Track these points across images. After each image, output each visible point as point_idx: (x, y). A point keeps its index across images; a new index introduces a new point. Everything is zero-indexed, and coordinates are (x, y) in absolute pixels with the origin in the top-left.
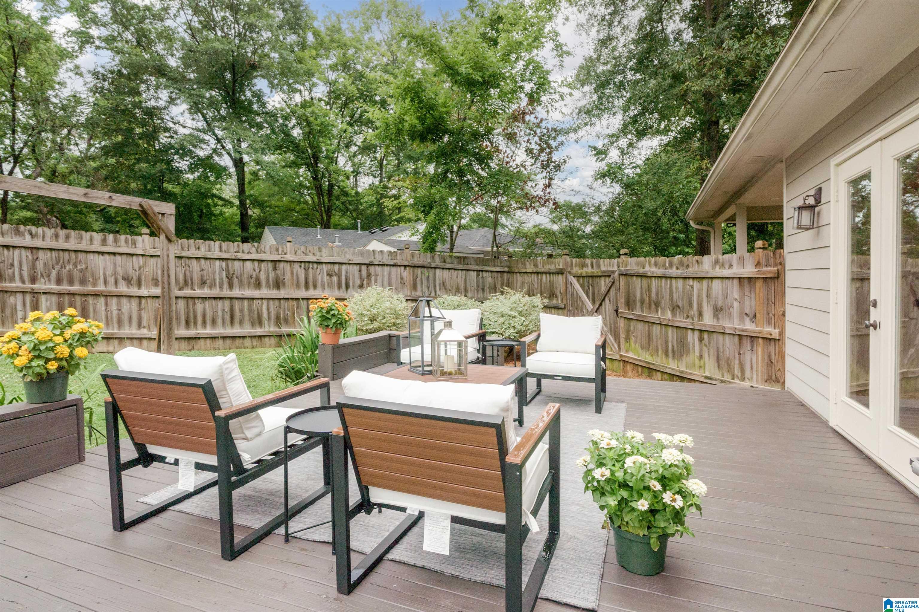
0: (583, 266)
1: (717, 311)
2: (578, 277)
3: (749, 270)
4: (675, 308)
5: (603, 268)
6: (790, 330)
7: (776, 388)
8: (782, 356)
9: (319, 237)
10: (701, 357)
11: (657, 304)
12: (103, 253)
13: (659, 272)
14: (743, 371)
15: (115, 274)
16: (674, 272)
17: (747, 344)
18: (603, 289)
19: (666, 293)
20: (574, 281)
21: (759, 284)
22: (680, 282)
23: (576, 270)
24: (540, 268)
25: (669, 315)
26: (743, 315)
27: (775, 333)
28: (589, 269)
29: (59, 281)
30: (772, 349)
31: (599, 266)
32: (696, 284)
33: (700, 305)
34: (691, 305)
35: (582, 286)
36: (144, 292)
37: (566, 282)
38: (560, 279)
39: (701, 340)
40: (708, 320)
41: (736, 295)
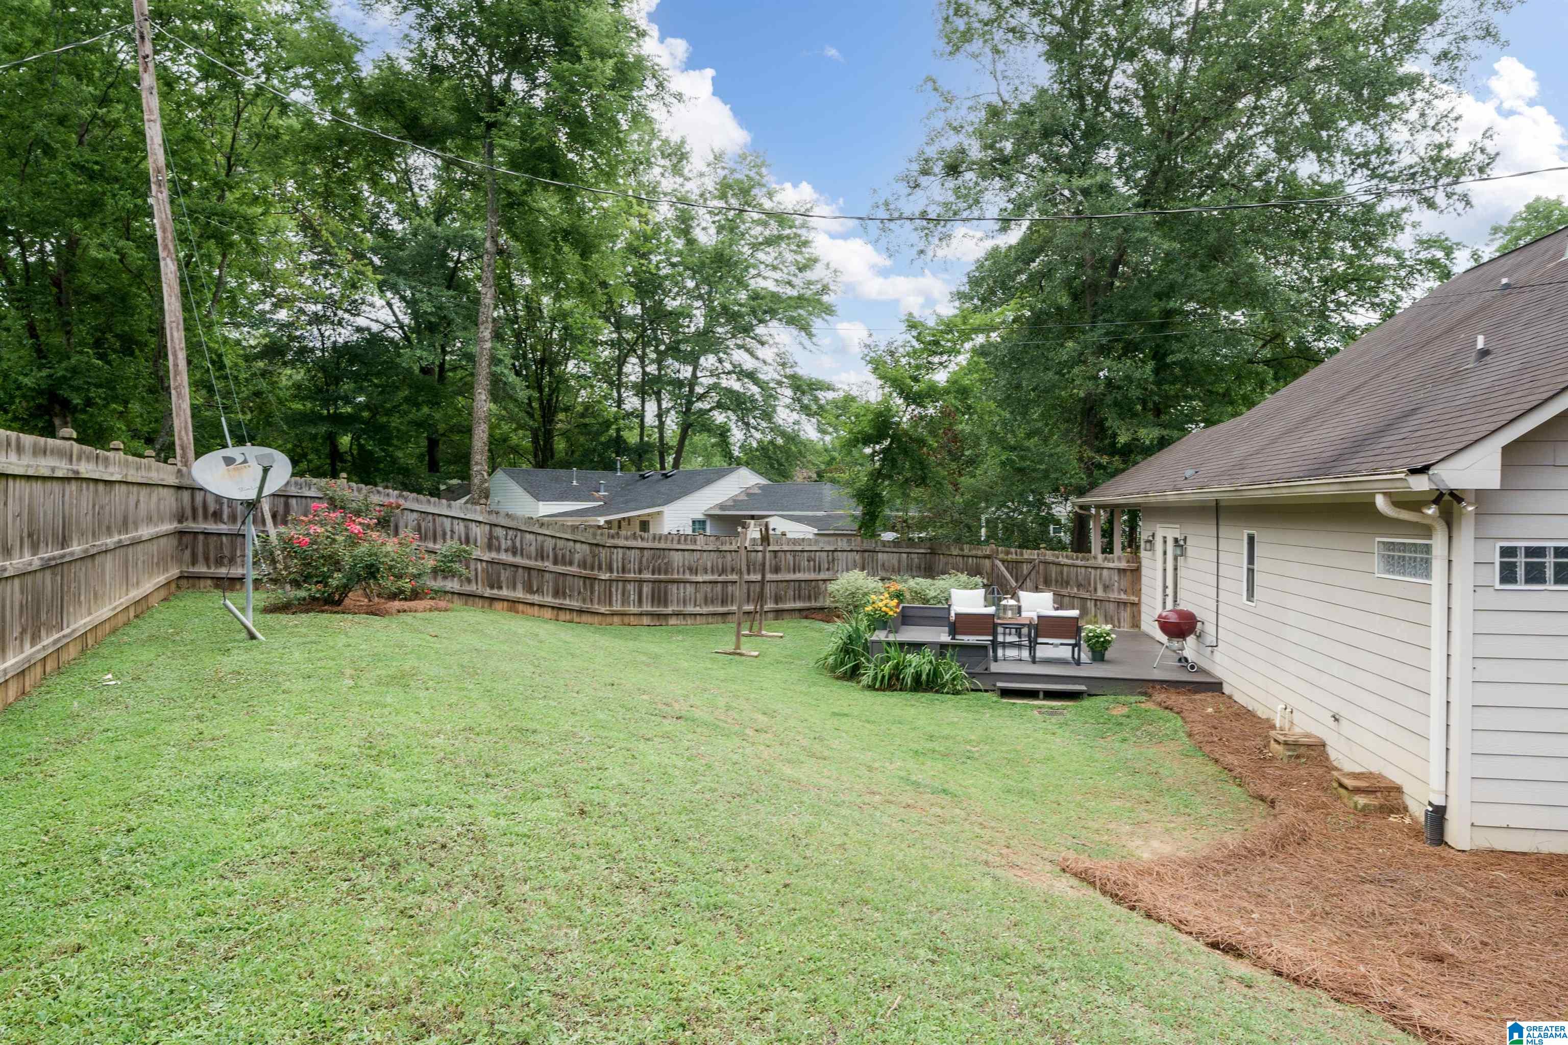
0: (1008, 553)
1: (1106, 588)
2: (1003, 561)
3: (1123, 565)
4: (1079, 586)
5: (1026, 556)
6: (1144, 598)
7: (1137, 630)
8: (1139, 612)
9: (575, 483)
10: (1095, 616)
11: (1068, 583)
12: (677, 550)
13: (1069, 562)
14: (1119, 622)
15: (684, 565)
16: (1079, 562)
17: (1122, 607)
18: (1025, 572)
19: (1073, 576)
20: (999, 564)
21: (1128, 573)
22: (1083, 570)
23: (1001, 556)
24: (966, 552)
25: (1075, 590)
26: (1120, 590)
27: (1136, 599)
28: (1014, 556)
29: (653, 574)
30: (1135, 608)
31: (1022, 554)
32: (1093, 571)
33: (1095, 583)
34: (1089, 584)
35: (1007, 569)
36: (700, 578)
37: (993, 565)
38: (987, 562)
39: (1096, 605)
40: (1100, 593)
41: (1116, 578)
